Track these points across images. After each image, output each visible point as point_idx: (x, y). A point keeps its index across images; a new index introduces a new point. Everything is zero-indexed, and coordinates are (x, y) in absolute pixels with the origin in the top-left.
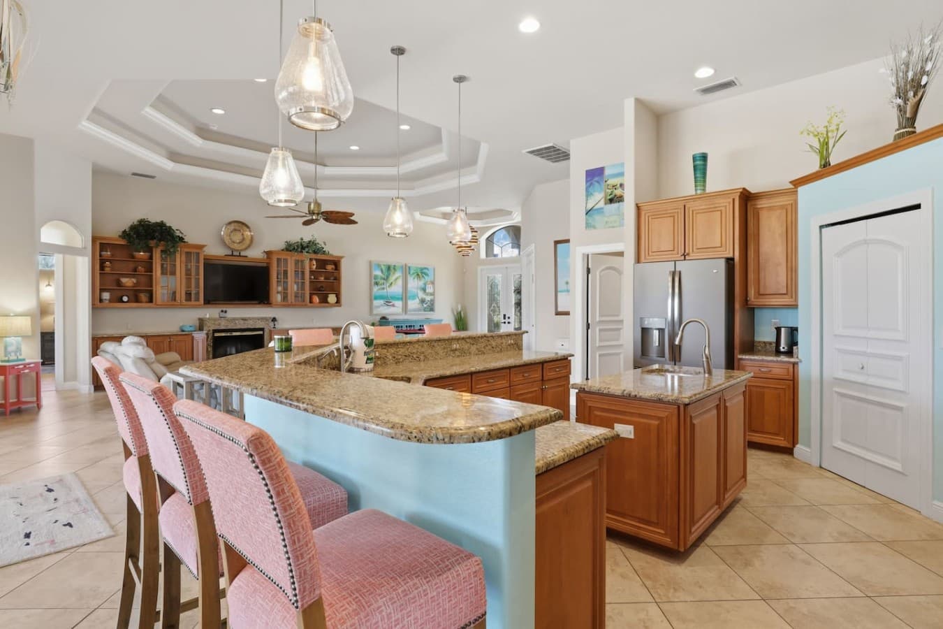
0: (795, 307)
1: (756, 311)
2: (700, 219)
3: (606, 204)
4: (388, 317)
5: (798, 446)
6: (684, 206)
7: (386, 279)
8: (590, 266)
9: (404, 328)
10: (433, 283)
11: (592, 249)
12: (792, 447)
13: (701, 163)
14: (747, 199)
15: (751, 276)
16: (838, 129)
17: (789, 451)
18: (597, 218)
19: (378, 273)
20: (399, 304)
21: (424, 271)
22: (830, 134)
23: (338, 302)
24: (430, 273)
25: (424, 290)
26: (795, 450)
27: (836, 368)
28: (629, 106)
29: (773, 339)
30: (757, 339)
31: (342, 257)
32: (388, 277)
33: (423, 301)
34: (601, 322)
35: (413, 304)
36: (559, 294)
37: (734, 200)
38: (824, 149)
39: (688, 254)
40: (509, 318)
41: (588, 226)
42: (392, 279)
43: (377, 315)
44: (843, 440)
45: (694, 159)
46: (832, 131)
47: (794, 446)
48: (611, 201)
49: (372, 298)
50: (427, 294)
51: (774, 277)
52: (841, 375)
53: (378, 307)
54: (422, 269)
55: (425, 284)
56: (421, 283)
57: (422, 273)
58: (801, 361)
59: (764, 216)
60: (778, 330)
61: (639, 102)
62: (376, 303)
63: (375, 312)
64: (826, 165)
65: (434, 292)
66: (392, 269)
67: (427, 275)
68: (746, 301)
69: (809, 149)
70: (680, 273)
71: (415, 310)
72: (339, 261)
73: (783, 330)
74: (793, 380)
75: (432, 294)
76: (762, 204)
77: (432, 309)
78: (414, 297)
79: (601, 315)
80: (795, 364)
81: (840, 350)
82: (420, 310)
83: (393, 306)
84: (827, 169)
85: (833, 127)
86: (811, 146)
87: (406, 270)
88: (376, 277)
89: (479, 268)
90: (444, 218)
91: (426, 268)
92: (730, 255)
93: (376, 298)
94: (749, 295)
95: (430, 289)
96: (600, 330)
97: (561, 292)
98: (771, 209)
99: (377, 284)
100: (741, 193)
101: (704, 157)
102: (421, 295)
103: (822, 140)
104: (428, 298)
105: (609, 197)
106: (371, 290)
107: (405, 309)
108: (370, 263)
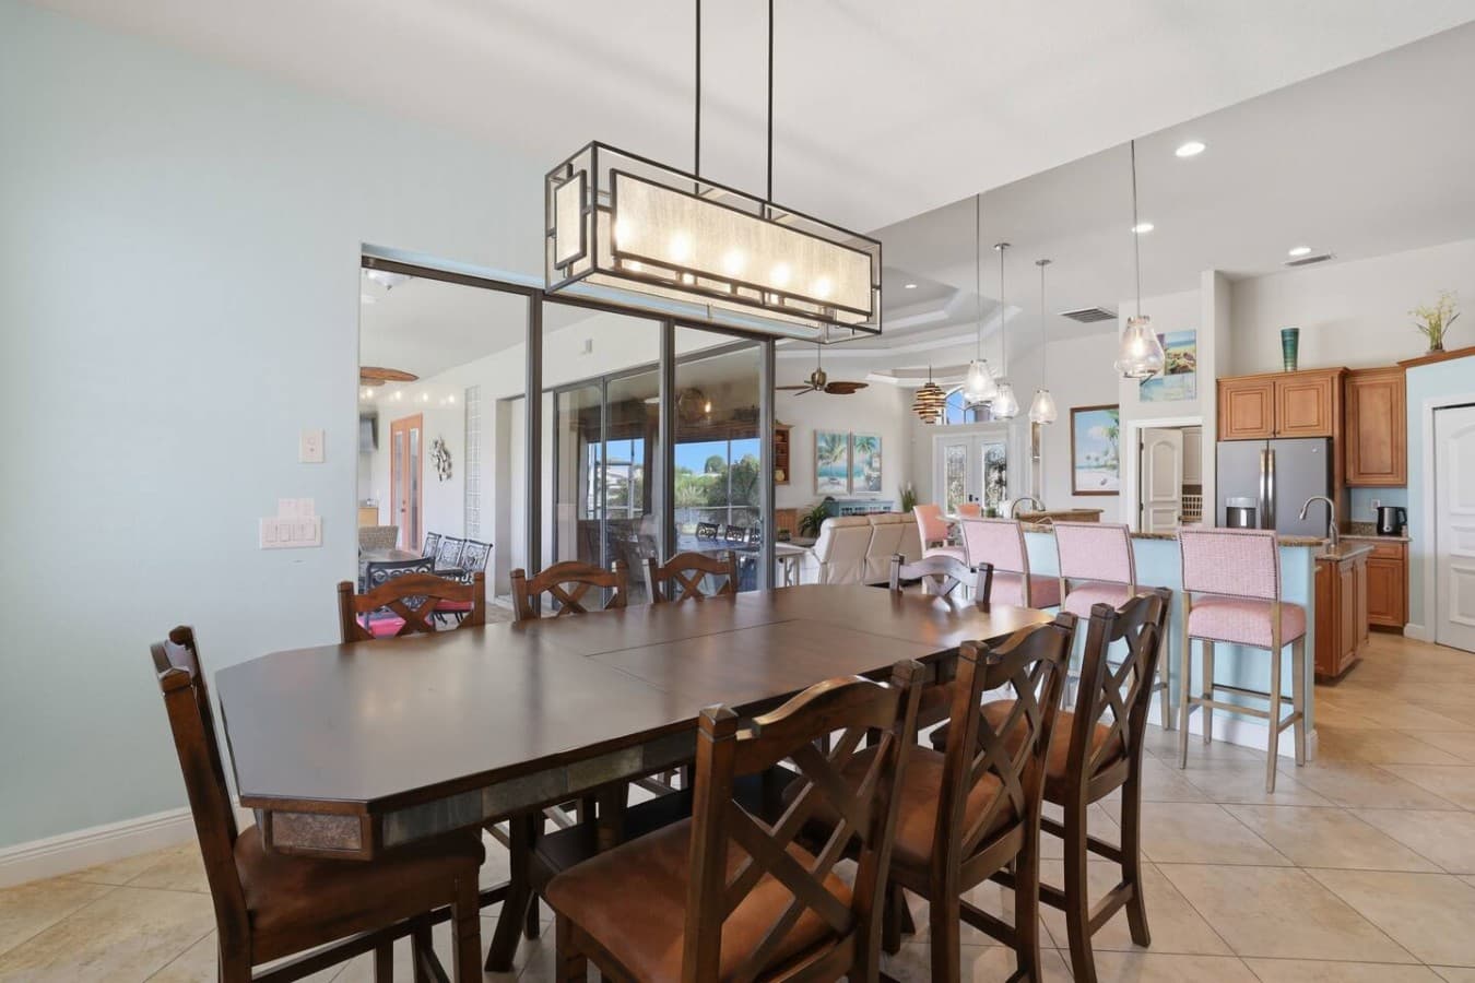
0: (1404, 486)
1: (1353, 490)
2: (1294, 397)
3: (1166, 374)
4: (834, 497)
5: (1408, 625)
6: (1274, 381)
7: (831, 451)
8: (1143, 441)
9: (854, 511)
10: (880, 456)
11: (1145, 423)
12: (1401, 625)
13: (1291, 339)
14: (1346, 375)
15: (1350, 455)
16: (1450, 311)
17: (1398, 631)
18: (1155, 390)
19: (822, 444)
20: (844, 481)
21: (871, 441)
22: (1442, 316)
23: (787, 478)
24: (877, 443)
25: (870, 464)
26: (1406, 629)
27: (1451, 544)
28: (1208, 280)
29: (1375, 520)
30: (1354, 520)
31: (790, 427)
32: (832, 449)
33: (868, 478)
34: (1155, 502)
35: (859, 482)
36: (1078, 472)
37: (1332, 379)
38: (1435, 331)
39: (1279, 433)
41: (1143, 397)
42: (837, 451)
43: (821, 495)
44: (1462, 614)
45: (1283, 333)
46: (1445, 313)
47: (1404, 625)
48: (1173, 371)
49: (816, 475)
50: (874, 470)
51: (1377, 455)
52: (1457, 551)
53: (823, 485)
54: (868, 439)
55: (871, 457)
56: (867, 456)
57: (868, 443)
58: (1411, 540)
59: (1365, 395)
60: (1381, 510)
61: (1218, 274)
62: (821, 480)
63: (820, 491)
64: (1438, 347)
65: (881, 467)
66: (837, 439)
67: (873, 446)
68: (1345, 480)
69: (1418, 329)
70: (1274, 452)
71: (860, 489)
72: (788, 432)
73: (1386, 510)
74: (1403, 559)
75: (880, 470)
76: (1360, 381)
77: (879, 489)
78: (860, 473)
79: (1154, 496)
80: (1404, 544)
81: (1456, 528)
82: (865, 489)
83: (838, 484)
84: (1438, 354)
85: (1446, 309)
86: (1420, 327)
87: (851, 439)
88: (820, 449)
89: (934, 437)
90: (895, 376)
91: (872, 438)
92: (1330, 434)
93: (821, 475)
94: (1348, 474)
95: (876, 464)
96: (1155, 512)
97: (1082, 468)
98: (1371, 386)
99: (821, 457)
100: (1342, 372)
101: (1295, 333)
102: (867, 470)
103: (1433, 322)
104: (875, 474)
105: (1170, 367)
106: (815, 464)
107: (850, 488)
108: (815, 433)
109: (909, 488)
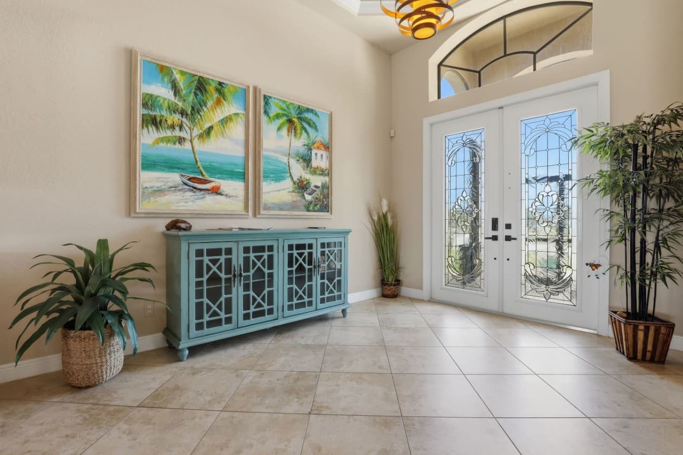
10: (327, 147)
20: (233, 187)
21: (308, 115)
24: (323, 124)
25: (306, 160)
33: (302, 186)
35: (277, 191)
40: (508, 226)
49: (135, 162)
50: (314, 172)
53: (159, 191)
54: (301, 110)
55: (308, 146)
56: (298, 143)
57: (300, 118)
62: (151, 178)
65: (330, 167)
67: (313, 125)
75: (327, 171)
77: (325, 207)
82: (293, 206)
83: (216, 191)
88: (150, 102)
91: (310, 110)
95: (319, 160)
99: (153, 122)
102: (298, 171)
104: (316, 180)
106: (131, 138)
107: (254, 203)
108: (130, 56)
109: (385, 209)
